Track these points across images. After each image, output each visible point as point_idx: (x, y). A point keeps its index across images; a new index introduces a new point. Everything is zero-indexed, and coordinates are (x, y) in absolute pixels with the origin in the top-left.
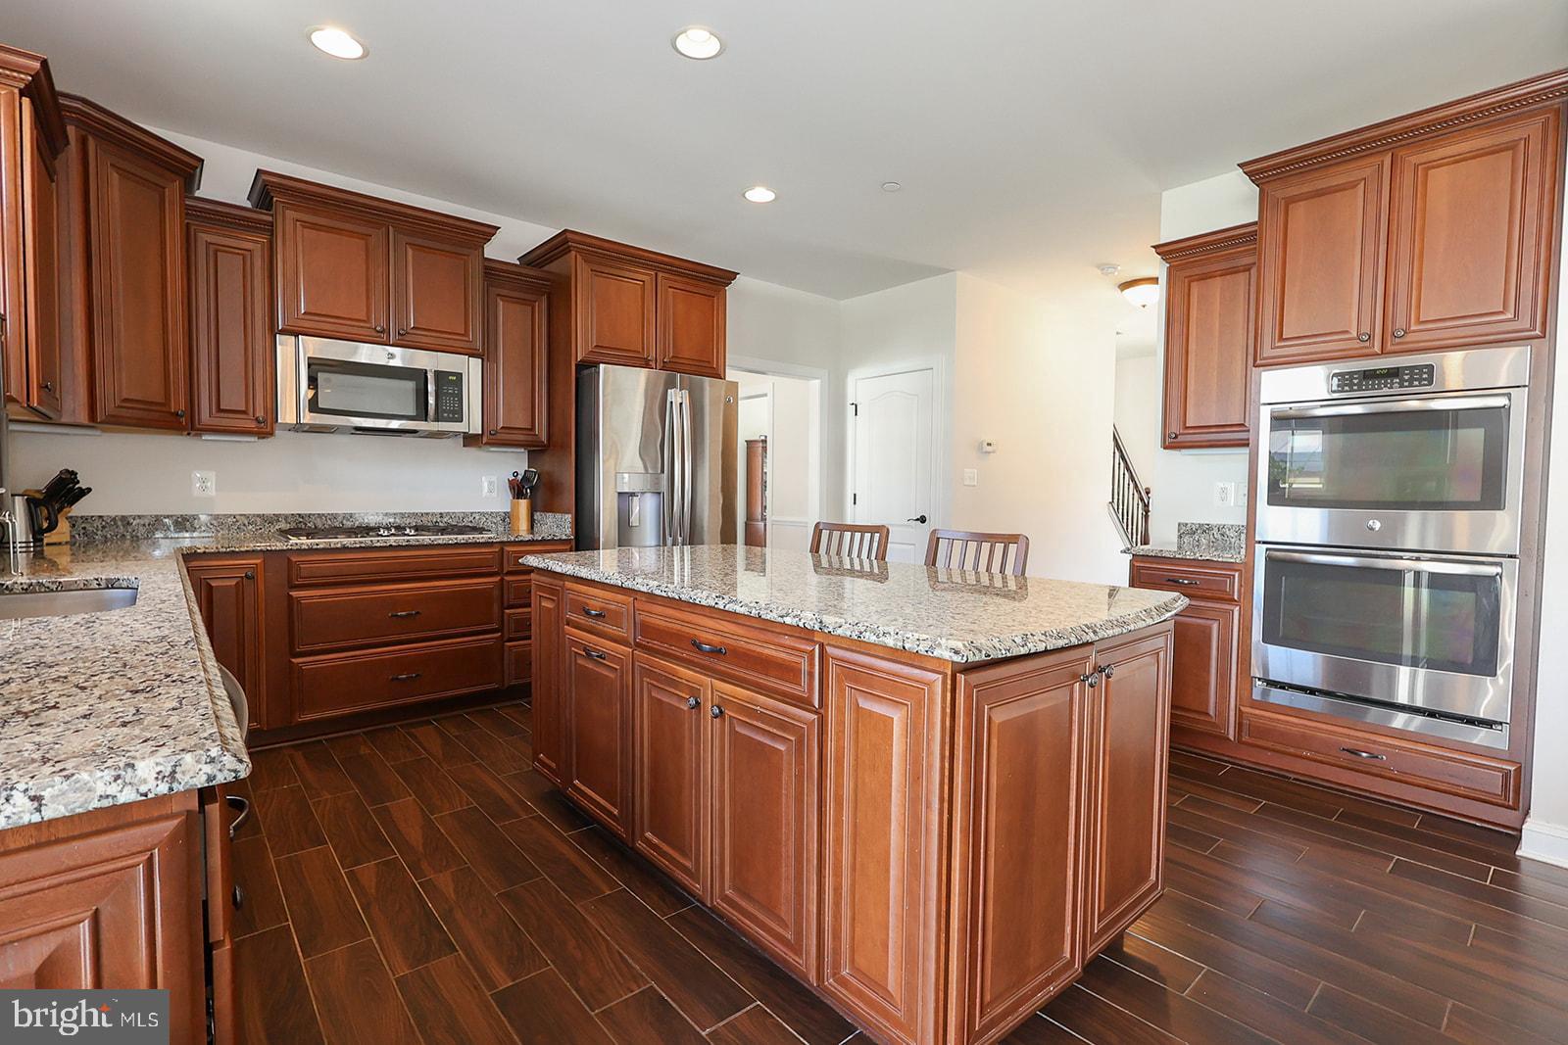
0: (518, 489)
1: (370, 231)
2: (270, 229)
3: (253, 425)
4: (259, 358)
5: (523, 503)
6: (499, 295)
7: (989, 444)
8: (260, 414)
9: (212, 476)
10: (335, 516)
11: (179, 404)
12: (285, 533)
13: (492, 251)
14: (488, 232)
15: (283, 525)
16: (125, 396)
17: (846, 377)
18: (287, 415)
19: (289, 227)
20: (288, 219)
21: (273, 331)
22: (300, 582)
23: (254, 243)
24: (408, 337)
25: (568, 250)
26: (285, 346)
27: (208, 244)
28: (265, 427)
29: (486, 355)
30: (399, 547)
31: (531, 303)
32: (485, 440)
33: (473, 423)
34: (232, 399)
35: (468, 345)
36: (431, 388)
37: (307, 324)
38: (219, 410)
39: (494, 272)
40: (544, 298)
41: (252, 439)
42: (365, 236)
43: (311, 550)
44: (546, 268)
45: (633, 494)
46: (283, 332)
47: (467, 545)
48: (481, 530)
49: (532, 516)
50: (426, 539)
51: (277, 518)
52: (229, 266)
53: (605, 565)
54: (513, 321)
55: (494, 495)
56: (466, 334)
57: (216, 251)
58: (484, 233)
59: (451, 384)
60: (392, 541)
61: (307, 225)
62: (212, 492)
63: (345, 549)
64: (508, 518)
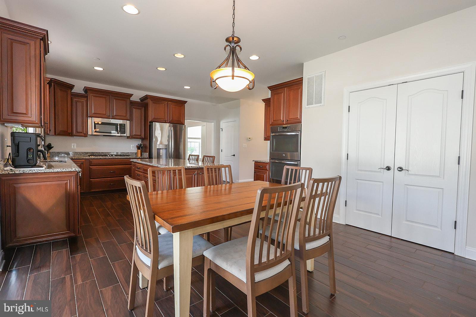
0: (138, 147)
1: (106, 96)
2: (87, 97)
3: (83, 135)
4: (85, 122)
5: (139, 151)
6: (134, 108)
7: (249, 138)
8: (85, 132)
9: (75, 144)
10: (100, 153)
11: (70, 131)
12: (89, 156)
13: (132, 99)
14: (131, 95)
15: (89, 154)
16: (61, 130)
17: (220, 122)
18: (90, 133)
19: (91, 96)
20: (90, 95)
21: (87, 117)
22: (92, 165)
23: (84, 100)
24: (114, 117)
25: (147, 99)
26: (89, 120)
27: (75, 101)
28: (86, 135)
29: (131, 120)
30: (111, 159)
31: (141, 109)
32: (130, 137)
33: (128, 134)
34: (80, 130)
35: (127, 118)
36: (119, 127)
37: (94, 115)
38: (77, 132)
39: (133, 103)
40: (144, 108)
41: (84, 137)
42: (105, 98)
43: (94, 159)
44: (144, 102)
45: (161, 149)
46: (89, 117)
47: (125, 158)
48: (128, 156)
49: (141, 153)
50: (117, 157)
51: (87, 153)
52: (79, 104)
53: (154, 163)
54: (136, 113)
55: (134, 149)
56: (126, 116)
57: (77, 102)
58: (130, 95)
59: (123, 126)
60: (110, 157)
61: (94, 96)
62: (75, 147)
63: (100, 158)
64: (136, 153)
